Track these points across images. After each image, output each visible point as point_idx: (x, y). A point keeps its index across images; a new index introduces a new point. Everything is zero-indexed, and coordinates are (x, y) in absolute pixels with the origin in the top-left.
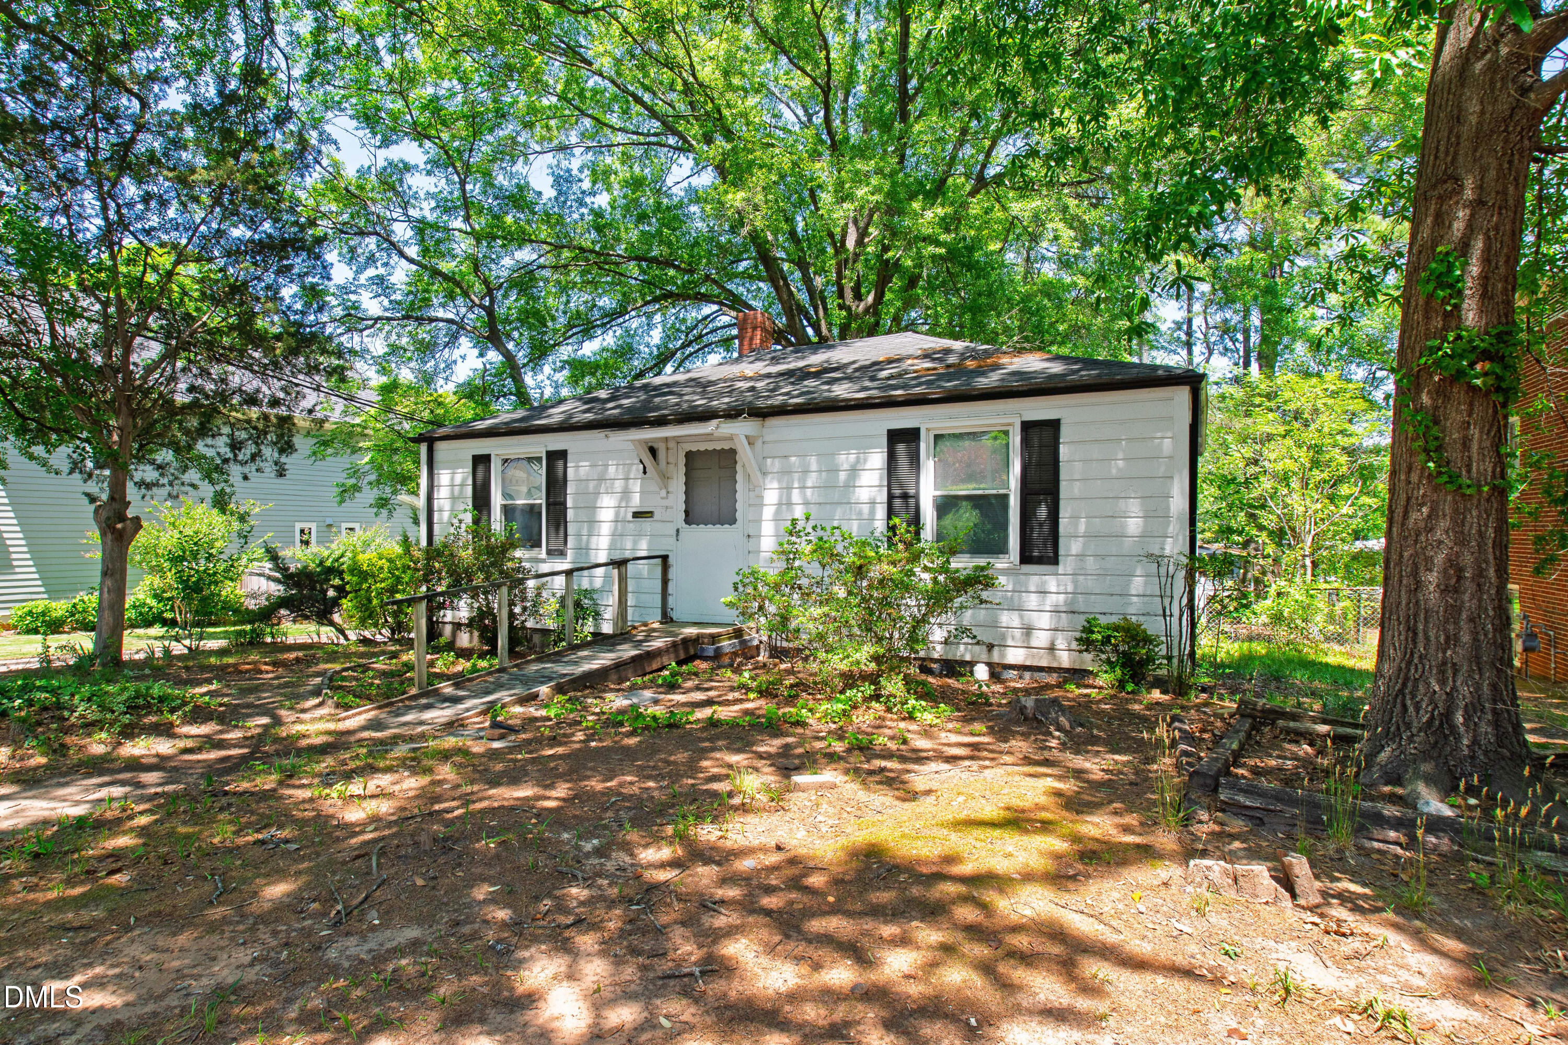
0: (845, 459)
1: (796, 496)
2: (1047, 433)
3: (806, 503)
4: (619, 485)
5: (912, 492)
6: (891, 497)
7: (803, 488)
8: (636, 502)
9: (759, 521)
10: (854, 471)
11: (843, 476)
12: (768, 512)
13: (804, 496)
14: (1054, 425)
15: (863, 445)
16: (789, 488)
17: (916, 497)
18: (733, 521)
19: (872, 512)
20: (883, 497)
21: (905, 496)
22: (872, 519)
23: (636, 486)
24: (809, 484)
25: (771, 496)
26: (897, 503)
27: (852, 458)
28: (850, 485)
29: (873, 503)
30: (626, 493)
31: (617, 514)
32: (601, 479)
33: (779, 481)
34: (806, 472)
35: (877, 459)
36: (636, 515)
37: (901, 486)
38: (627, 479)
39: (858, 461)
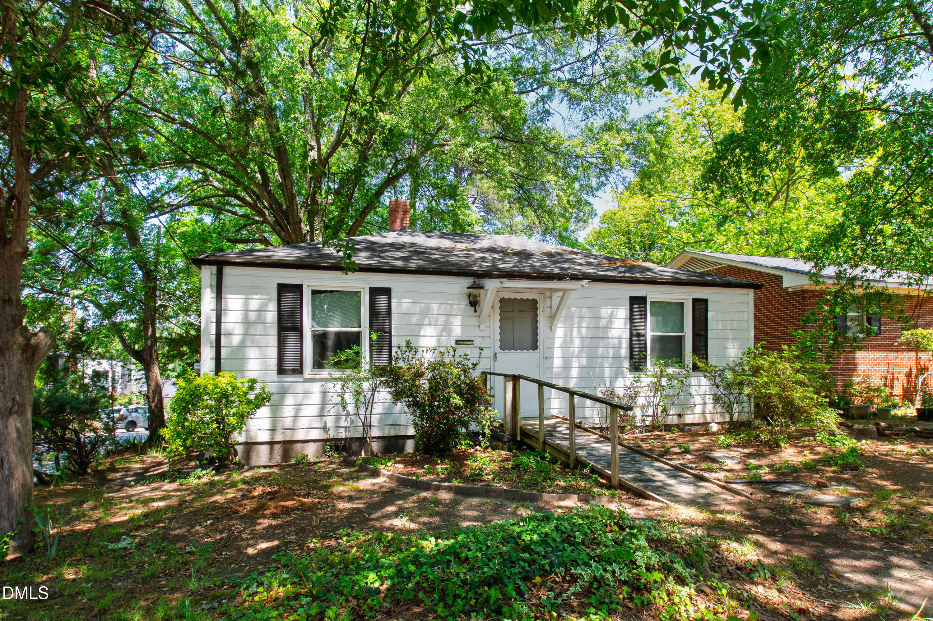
0: (605, 312)
1: (575, 333)
2: (703, 304)
3: (582, 337)
4: (441, 319)
5: (642, 332)
6: (631, 335)
7: (579, 327)
8: (457, 332)
9: (552, 348)
10: (611, 318)
11: (603, 322)
12: (558, 342)
13: (579, 332)
14: (705, 301)
15: (616, 304)
16: (572, 327)
17: (644, 335)
18: (535, 347)
19: (620, 343)
20: (627, 334)
21: (639, 335)
22: (620, 347)
23: (457, 321)
24: (584, 325)
25: (560, 332)
26: (634, 338)
27: (609, 311)
28: (607, 328)
29: (620, 338)
30: (447, 326)
31: (439, 341)
32: (425, 313)
33: (564, 323)
34: (581, 318)
35: (623, 313)
36: (458, 342)
37: (636, 330)
38: (449, 315)
39: (612, 314)
